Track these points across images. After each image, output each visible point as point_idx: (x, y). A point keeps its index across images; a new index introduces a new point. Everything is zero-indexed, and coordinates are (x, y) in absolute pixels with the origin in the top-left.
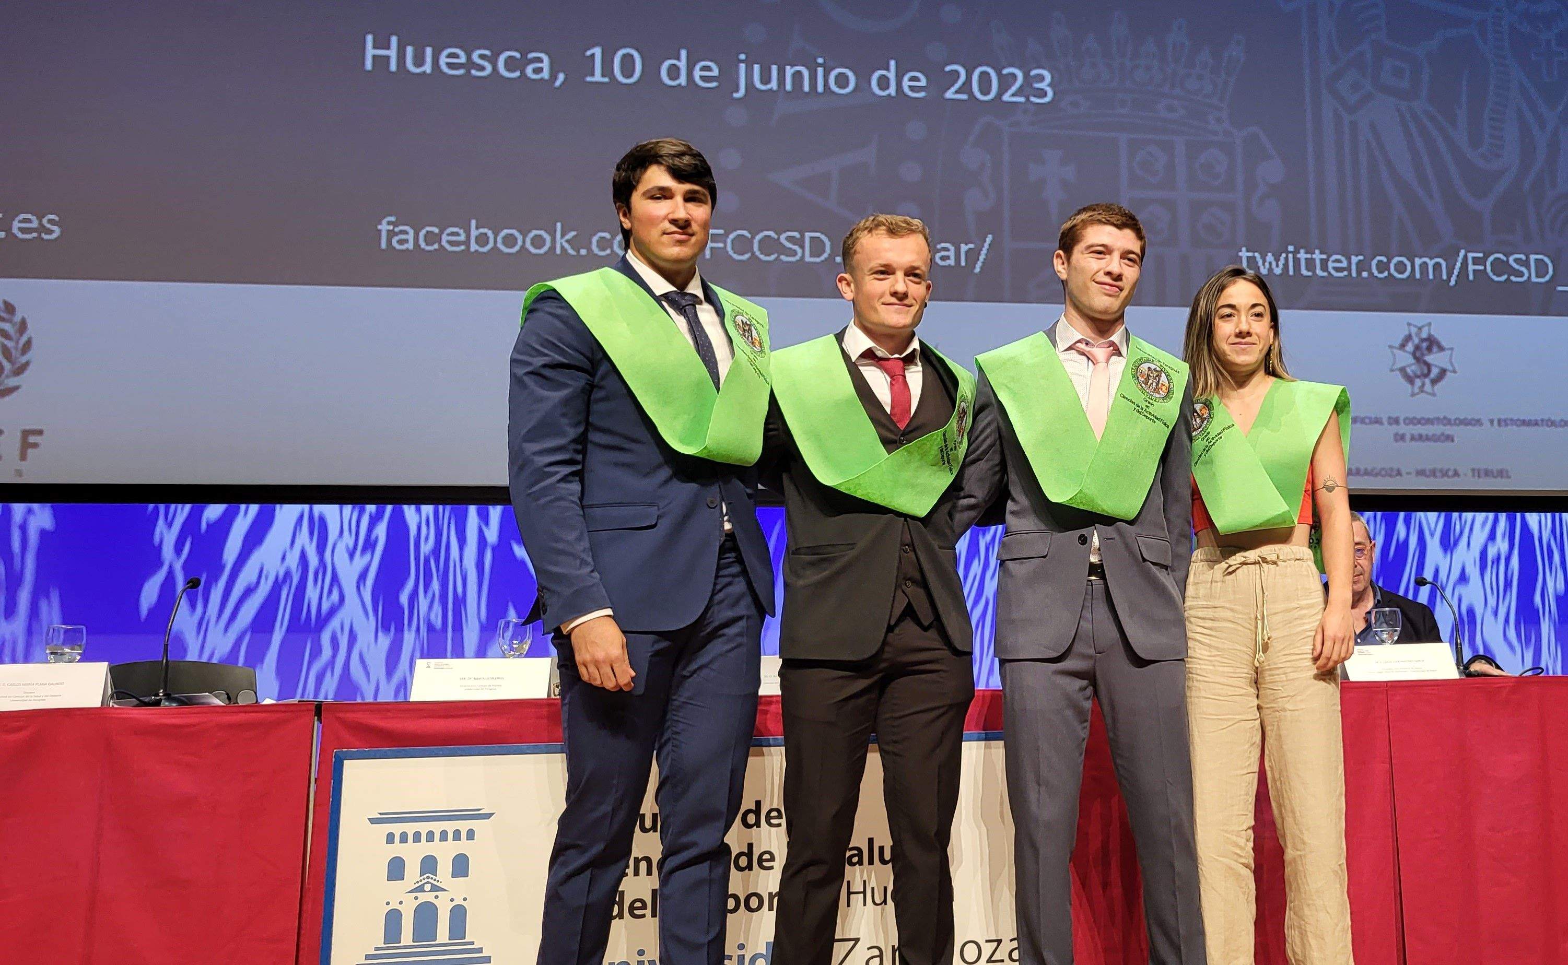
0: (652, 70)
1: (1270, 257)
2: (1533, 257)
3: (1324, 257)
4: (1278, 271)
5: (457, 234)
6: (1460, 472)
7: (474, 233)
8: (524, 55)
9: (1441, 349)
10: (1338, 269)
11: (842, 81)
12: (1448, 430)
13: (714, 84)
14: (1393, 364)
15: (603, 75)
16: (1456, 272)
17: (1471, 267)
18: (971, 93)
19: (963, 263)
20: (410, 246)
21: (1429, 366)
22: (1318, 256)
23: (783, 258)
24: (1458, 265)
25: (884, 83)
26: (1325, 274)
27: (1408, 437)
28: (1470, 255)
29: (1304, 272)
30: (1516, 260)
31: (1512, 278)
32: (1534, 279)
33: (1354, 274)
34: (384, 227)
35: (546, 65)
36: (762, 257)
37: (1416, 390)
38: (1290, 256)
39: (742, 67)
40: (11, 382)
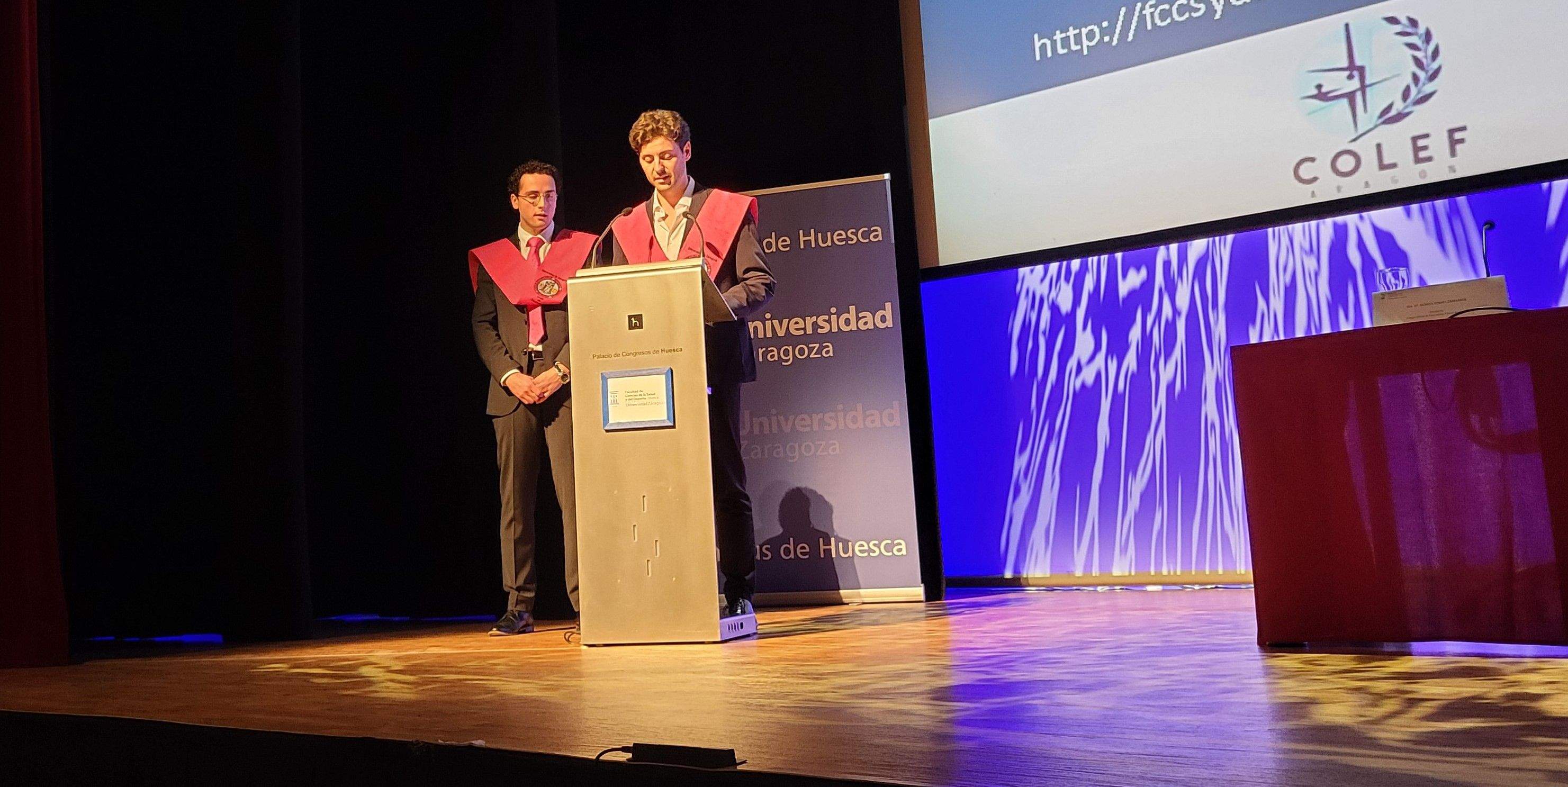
40: (1428, 88)
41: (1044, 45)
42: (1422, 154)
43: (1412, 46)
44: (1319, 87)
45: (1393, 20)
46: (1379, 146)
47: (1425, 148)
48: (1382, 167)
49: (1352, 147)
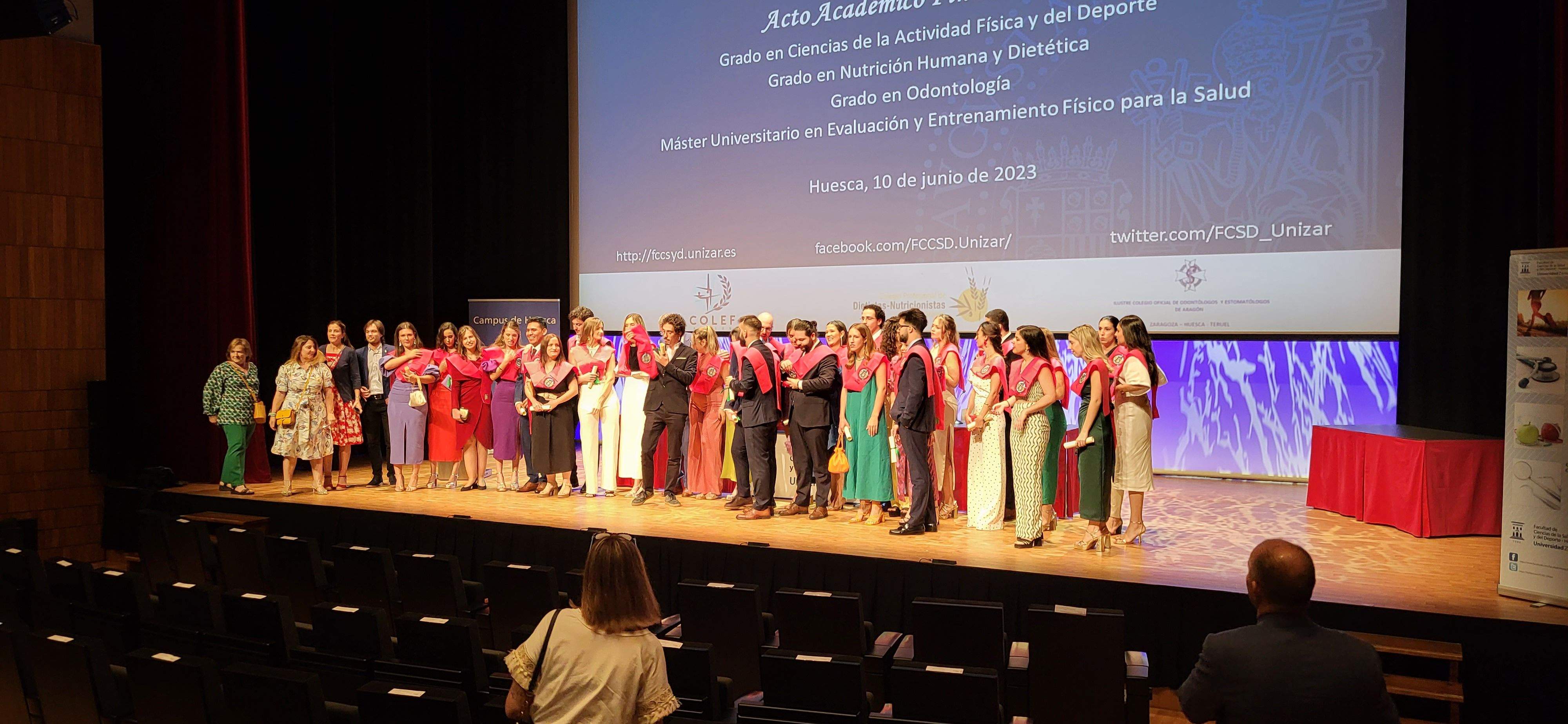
0: (894, 182)
1: (1124, 235)
2: (1248, 227)
3: (1148, 233)
4: (1127, 241)
5: (837, 247)
6: (1205, 324)
7: (842, 246)
8: (855, 182)
9: (1200, 270)
10: (1153, 238)
11: (958, 178)
12: (1200, 306)
13: (915, 185)
14: (1177, 277)
15: (879, 186)
16: (1209, 236)
17: (1217, 233)
18: (1005, 178)
19: (1001, 246)
20: (824, 252)
21: (1193, 278)
22: (1145, 233)
23: (938, 248)
24: (1211, 232)
25: (973, 177)
26: (1148, 241)
27: (1182, 309)
28: (1217, 228)
29: (1139, 240)
30: (1239, 229)
31: (1237, 237)
32: (1248, 237)
33: (1161, 240)
34: (817, 246)
35: (862, 185)
36: (931, 248)
37: (1187, 289)
38: (1133, 234)
39: (924, 177)
40: (727, 301)
41: (620, 256)
42: (724, 322)
43: (724, 286)
44: (699, 293)
45: (720, 277)
46: (713, 317)
47: (724, 320)
48: (713, 324)
49: (706, 315)
